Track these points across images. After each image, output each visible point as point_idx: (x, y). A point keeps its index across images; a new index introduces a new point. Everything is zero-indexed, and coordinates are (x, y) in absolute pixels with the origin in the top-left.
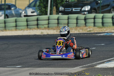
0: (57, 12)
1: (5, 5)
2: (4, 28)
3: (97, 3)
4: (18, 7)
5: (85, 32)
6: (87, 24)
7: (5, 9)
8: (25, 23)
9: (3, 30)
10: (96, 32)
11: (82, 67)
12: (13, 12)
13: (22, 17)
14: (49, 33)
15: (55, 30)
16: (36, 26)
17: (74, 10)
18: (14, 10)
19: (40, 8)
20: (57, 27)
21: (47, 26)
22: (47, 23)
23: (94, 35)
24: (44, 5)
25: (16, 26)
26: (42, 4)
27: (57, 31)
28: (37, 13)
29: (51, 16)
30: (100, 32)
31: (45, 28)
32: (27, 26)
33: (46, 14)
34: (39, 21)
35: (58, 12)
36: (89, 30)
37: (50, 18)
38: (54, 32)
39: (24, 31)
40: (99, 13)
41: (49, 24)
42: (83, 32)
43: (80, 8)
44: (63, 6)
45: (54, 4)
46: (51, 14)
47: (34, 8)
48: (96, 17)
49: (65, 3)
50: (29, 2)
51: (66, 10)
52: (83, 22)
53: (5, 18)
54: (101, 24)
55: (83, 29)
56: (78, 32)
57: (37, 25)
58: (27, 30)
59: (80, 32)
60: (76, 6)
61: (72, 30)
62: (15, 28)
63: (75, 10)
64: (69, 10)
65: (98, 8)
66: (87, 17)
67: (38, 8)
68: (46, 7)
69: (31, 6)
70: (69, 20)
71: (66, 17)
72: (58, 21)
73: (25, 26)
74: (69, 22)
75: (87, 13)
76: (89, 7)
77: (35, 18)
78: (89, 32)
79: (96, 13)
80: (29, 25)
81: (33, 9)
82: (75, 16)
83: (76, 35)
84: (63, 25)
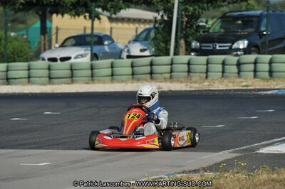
0: (186, 50)
1: (92, 35)
2: (90, 78)
3: (261, 36)
4: (115, 40)
5: (237, 88)
6: (241, 73)
7: (92, 43)
8: (129, 70)
9: (87, 82)
10: (258, 87)
11: (234, 152)
12: (106, 48)
13: (123, 59)
14: (172, 89)
15: (183, 83)
16: (149, 75)
17: (218, 48)
18: (107, 45)
19: (156, 44)
20: (188, 78)
21: (168, 75)
22: (169, 70)
23: (254, 94)
24: (164, 38)
25: (112, 75)
26: (159, 36)
27: (187, 85)
28: (151, 53)
29: (176, 57)
30: (266, 87)
31: (165, 78)
32: (133, 74)
33: (168, 54)
34: (154, 67)
35: (189, 50)
36: (244, 84)
37: (175, 61)
38: (181, 87)
39: (127, 83)
40: (264, 53)
41: (171, 72)
42: (234, 88)
43: (230, 44)
44: (197, 40)
45: (182, 35)
46: (176, 53)
47: (147, 42)
48: (259, 61)
49: (201, 35)
50: (136, 32)
51: (203, 48)
52: (235, 69)
53: (92, 60)
54: (267, 74)
55: (234, 82)
56: (225, 88)
57: (151, 73)
58: (132, 83)
59: (228, 87)
60: (221, 40)
61: (214, 83)
62: (110, 77)
64: (209, 46)
65: (263, 43)
66: (242, 61)
67: (153, 42)
68: (167, 41)
69: (140, 39)
70: (209, 65)
71: (203, 59)
72: (189, 68)
73: (129, 75)
74: (209, 70)
75: (242, 53)
76: (246, 42)
77: (147, 60)
78: (246, 88)
79: (259, 53)
80: (135, 73)
81: (142, 44)
82: (222, 57)
83: (221, 93)
84: (198, 74)
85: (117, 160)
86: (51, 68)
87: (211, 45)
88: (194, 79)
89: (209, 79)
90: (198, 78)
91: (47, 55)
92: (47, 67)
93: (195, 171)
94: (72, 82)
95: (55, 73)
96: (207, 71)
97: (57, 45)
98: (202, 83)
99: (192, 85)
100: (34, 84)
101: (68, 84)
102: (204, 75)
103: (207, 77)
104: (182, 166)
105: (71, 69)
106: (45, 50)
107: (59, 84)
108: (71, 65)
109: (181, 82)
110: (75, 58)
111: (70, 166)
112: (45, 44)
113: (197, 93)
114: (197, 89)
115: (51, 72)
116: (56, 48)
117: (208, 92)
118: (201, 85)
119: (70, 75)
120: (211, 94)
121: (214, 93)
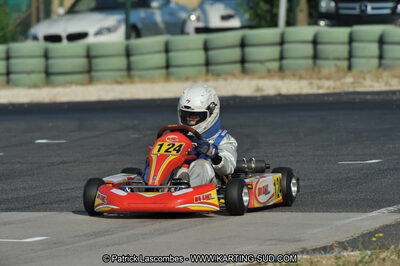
0: (310, 15)
2: (125, 73)
7: (128, 5)
8: (200, 56)
9: (120, 80)
12: (158, 17)
13: (188, 34)
14: (284, 91)
15: (305, 79)
16: (238, 66)
17: (369, 10)
18: (160, 8)
19: (251, 4)
20: (313, 69)
21: (275, 65)
22: (277, 55)
25: (168, 66)
27: (311, 84)
28: (242, 22)
29: (291, 30)
31: (269, 71)
32: (207, 64)
33: (274, 23)
34: (247, 50)
35: (315, 16)
37: (288, 38)
38: (301, 88)
39: (195, 81)
41: (282, 58)
43: (390, 5)
46: (290, 22)
47: (233, 2)
51: (343, 12)
53: (128, 37)
56: (384, 88)
57: (243, 61)
58: (207, 81)
59: (390, 85)
61: (364, 79)
62: (164, 71)
63: (373, 8)
64: (354, 9)
67: (245, 2)
70: (355, 45)
71: (342, 33)
72: (315, 49)
73: (199, 65)
74: (355, 53)
77: (235, 37)
80: (212, 60)
81: (228, 6)
82: (376, 30)
83: (377, 97)
84: (333, 63)
85: (175, 231)
86: (50, 54)
87: (357, 5)
88: (325, 72)
89: (355, 70)
90: (333, 69)
91: (42, 29)
92: (42, 53)
93: (325, 249)
94: (91, 81)
95: (57, 64)
96: (350, 56)
97: (61, 11)
98: (340, 78)
99: (321, 83)
100: (17, 85)
101: (82, 84)
102: (345, 64)
103: (350, 68)
104: (299, 241)
105: (89, 56)
106: (38, 20)
107: (65, 84)
108: (89, 49)
109: (301, 78)
110: (98, 33)
111: (84, 243)
112: (38, 8)
113: (331, 99)
114: (331, 91)
115: (50, 61)
116: (59, 16)
117: (351, 96)
118: (338, 83)
119: (86, 68)
120: (357, 100)
121: (362, 97)
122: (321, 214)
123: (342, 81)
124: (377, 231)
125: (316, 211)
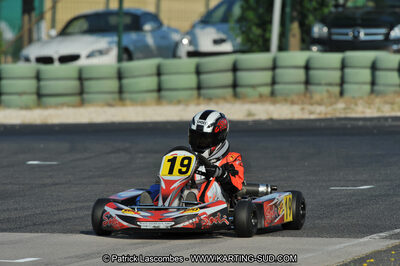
0: (303, 40)
1: (120, 12)
2: (116, 96)
4: (165, 22)
7: (121, 28)
8: (192, 80)
9: (111, 102)
11: (391, 237)
12: (150, 40)
13: (180, 58)
14: (276, 116)
15: (297, 104)
16: (230, 90)
18: (152, 31)
19: (244, 29)
20: (305, 95)
21: (266, 90)
22: (269, 80)
24: (260, 17)
25: (159, 89)
26: (251, 15)
27: (303, 109)
28: (234, 46)
29: (283, 55)
31: (261, 96)
32: (199, 87)
33: (266, 48)
34: (240, 74)
35: (308, 41)
37: (279, 63)
38: (293, 113)
39: (187, 105)
41: (274, 82)
42: (394, 114)
43: (383, 31)
44: (324, 21)
45: (295, 14)
46: (282, 47)
47: (225, 26)
49: (331, 13)
50: (207, 4)
51: (335, 37)
52: (395, 78)
53: (120, 59)
55: (392, 103)
56: (376, 114)
57: (235, 85)
58: (198, 104)
59: (382, 112)
60: (369, 22)
61: (356, 104)
62: (155, 95)
63: (366, 34)
64: (347, 34)
67: (238, 26)
68: (265, 23)
69: (214, 20)
70: (347, 71)
71: (334, 58)
72: (307, 75)
73: (191, 89)
74: (347, 78)
77: (227, 61)
80: (204, 84)
81: (219, 30)
82: (368, 56)
83: (368, 123)
84: (325, 88)
86: (42, 76)
87: (350, 31)
88: (317, 97)
89: (347, 96)
90: (325, 95)
91: (33, 51)
92: (33, 74)
94: (82, 103)
95: (49, 86)
96: (342, 82)
97: (54, 33)
98: (331, 104)
99: (312, 108)
100: (9, 106)
101: (74, 106)
102: (337, 90)
103: (342, 93)
105: (81, 79)
106: (30, 41)
107: (56, 106)
108: (80, 71)
109: (293, 103)
110: (90, 56)
113: (323, 124)
114: (322, 116)
115: (42, 83)
116: (51, 38)
117: (343, 122)
118: (330, 109)
119: (77, 90)
120: (349, 126)
121: (355, 123)
122: (312, 239)
123: (335, 106)
124: (368, 257)
125: (308, 236)
